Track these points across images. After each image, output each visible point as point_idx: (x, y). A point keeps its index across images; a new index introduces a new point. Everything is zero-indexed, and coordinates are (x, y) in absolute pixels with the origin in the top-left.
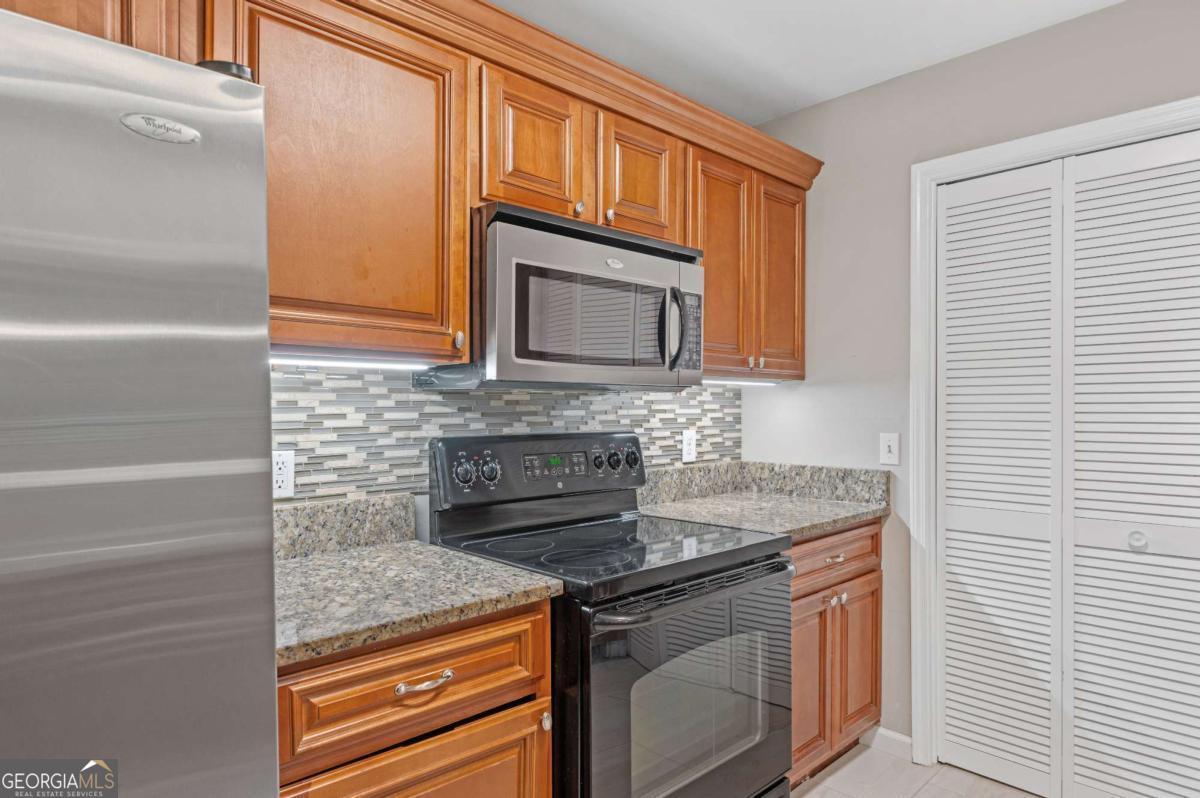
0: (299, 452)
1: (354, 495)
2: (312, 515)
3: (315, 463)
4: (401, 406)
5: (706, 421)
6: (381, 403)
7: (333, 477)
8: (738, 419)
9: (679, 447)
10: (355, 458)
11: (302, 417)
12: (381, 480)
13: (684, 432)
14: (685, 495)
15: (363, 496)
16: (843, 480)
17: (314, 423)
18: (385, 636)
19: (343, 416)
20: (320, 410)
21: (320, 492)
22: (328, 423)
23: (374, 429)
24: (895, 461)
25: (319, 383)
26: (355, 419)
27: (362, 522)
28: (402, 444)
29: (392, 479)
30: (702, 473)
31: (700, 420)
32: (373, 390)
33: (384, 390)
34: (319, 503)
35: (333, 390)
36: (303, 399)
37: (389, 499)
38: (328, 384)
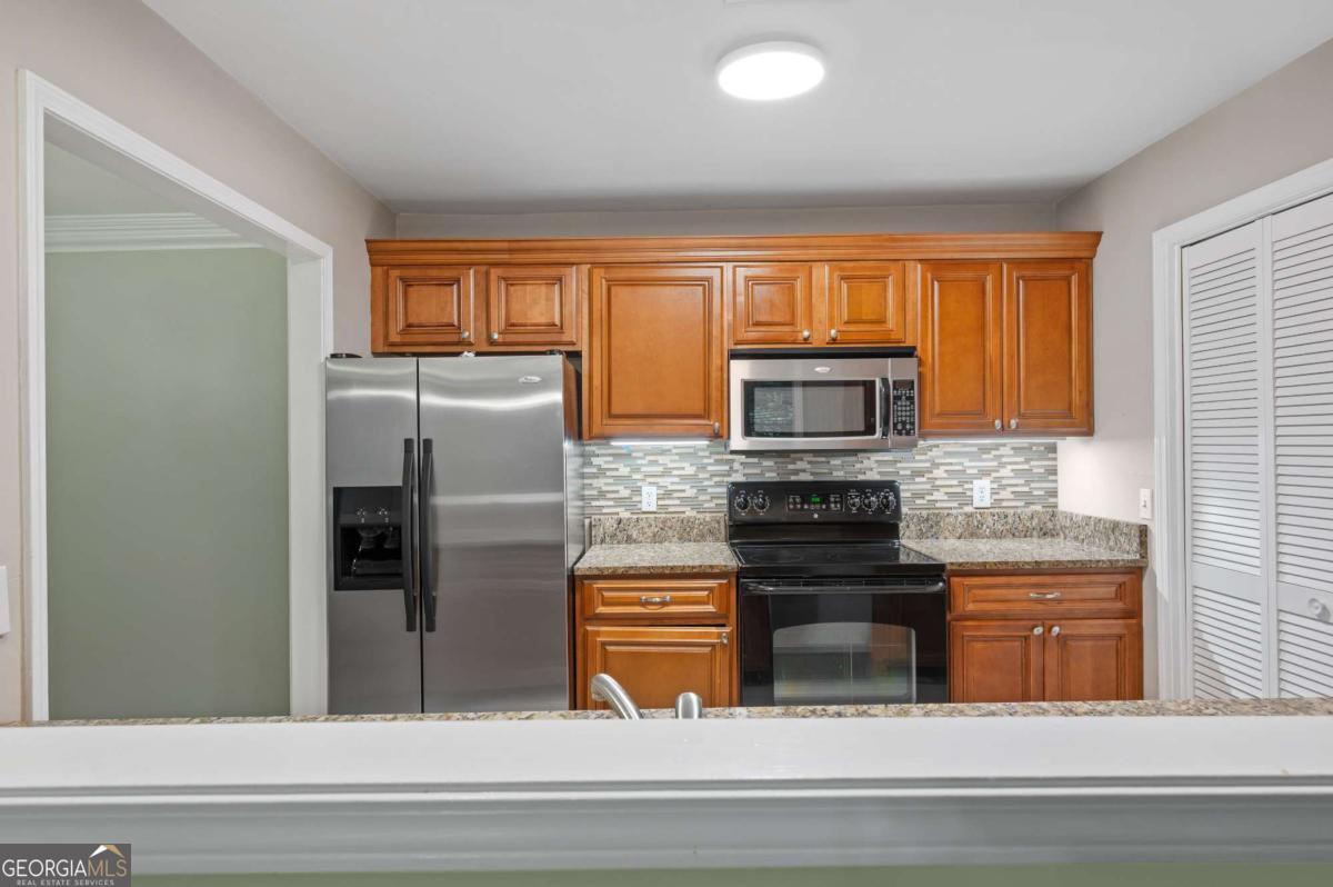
0: (659, 487)
1: (690, 513)
2: (664, 522)
3: (668, 494)
4: (718, 462)
5: (1006, 472)
6: (706, 461)
7: (678, 502)
8: (1053, 471)
9: (969, 493)
10: (690, 492)
11: (661, 469)
12: (706, 505)
13: (975, 482)
14: (973, 535)
15: (694, 513)
16: (1113, 531)
17: (667, 473)
18: (632, 572)
19: (683, 468)
20: (670, 465)
21: (671, 510)
22: (675, 472)
23: (701, 476)
24: (1148, 515)
25: (670, 450)
26: (690, 470)
27: (692, 529)
28: (718, 485)
29: (712, 505)
30: (996, 518)
31: (998, 471)
32: (701, 454)
33: (707, 454)
34: (668, 516)
35: (677, 454)
36: (661, 459)
37: (708, 517)
38: (674, 451)
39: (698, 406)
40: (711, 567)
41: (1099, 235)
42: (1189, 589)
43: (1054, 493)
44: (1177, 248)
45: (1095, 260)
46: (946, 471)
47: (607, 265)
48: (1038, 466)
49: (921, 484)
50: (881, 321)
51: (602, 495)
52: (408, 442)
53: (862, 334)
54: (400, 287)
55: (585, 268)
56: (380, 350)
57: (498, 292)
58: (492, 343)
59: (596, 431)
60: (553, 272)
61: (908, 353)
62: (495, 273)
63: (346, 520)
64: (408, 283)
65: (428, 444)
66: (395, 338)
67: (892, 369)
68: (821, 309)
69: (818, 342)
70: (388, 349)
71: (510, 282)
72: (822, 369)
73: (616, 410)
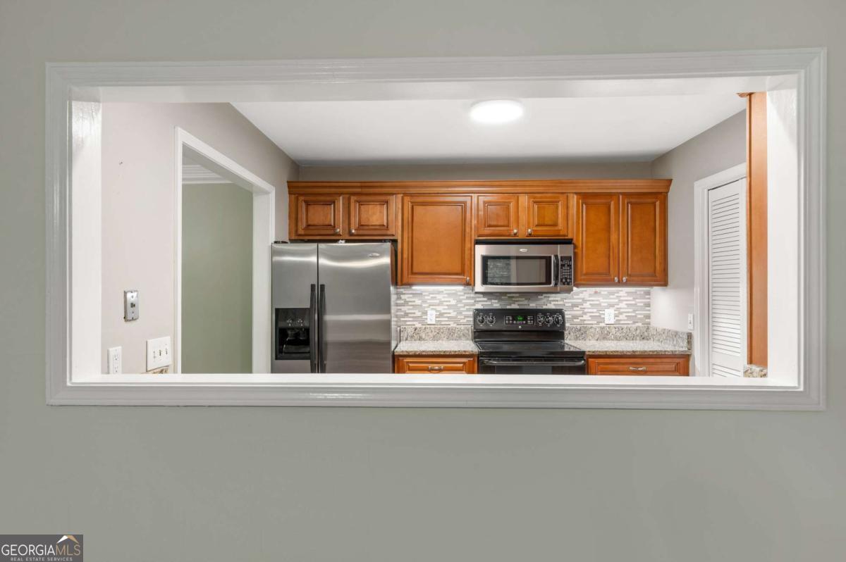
0: (437, 311)
1: (453, 325)
2: (439, 329)
3: (441, 315)
4: (468, 298)
5: (623, 305)
6: (461, 297)
7: (446, 319)
8: (648, 305)
9: (602, 316)
10: (453, 314)
11: (438, 301)
12: (461, 321)
13: (606, 310)
14: (604, 338)
15: (455, 325)
16: (676, 336)
17: (441, 303)
19: (449, 301)
20: (443, 300)
21: (443, 323)
22: (445, 303)
23: (459, 305)
24: (692, 327)
25: (442, 292)
26: (453, 302)
27: (454, 333)
28: (468, 310)
29: (465, 321)
30: (617, 329)
31: (618, 305)
32: (459, 293)
33: (462, 294)
34: (442, 326)
35: (446, 294)
36: (439, 297)
37: (462, 327)
38: (445, 292)
39: (458, 269)
40: (465, 351)
41: (670, 181)
42: (711, 365)
43: (648, 317)
44: (706, 191)
45: (669, 194)
46: (591, 304)
47: (411, 195)
48: (641, 302)
49: (577, 311)
50: (555, 225)
51: (406, 315)
52: (313, 286)
53: (544, 232)
54: (304, 205)
55: (400, 196)
56: (293, 238)
57: (354, 207)
58: (351, 234)
59: (405, 280)
60: (383, 198)
61: (569, 242)
62: (353, 199)
63: (282, 325)
64: (308, 204)
65: (323, 286)
66: (301, 232)
67: (560, 250)
68: (523, 217)
69: (521, 236)
70: (297, 238)
71: (360, 203)
72: (523, 250)
73: (415, 270)
